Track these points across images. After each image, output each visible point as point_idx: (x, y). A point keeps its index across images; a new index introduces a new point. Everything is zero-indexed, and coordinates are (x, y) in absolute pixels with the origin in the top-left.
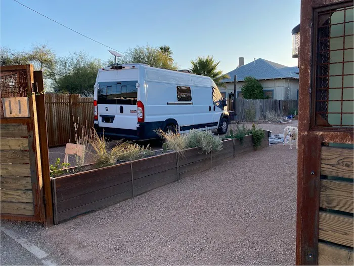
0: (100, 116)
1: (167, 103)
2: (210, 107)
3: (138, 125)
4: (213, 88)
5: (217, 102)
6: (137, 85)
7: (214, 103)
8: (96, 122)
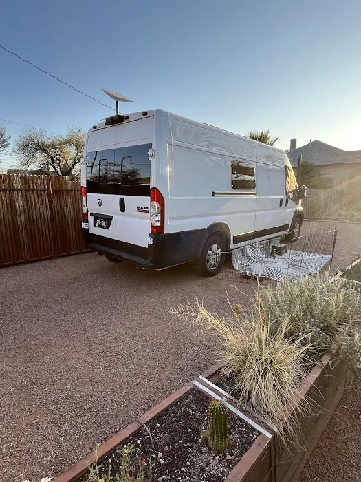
0: (91, 214)
1: (213, 194)
2: (281, 200)
3: (150, 241)
4: (286, 168)
5: (291, 192)
6: (150, 152)
7: (287, 194)
8: (84, 225)
